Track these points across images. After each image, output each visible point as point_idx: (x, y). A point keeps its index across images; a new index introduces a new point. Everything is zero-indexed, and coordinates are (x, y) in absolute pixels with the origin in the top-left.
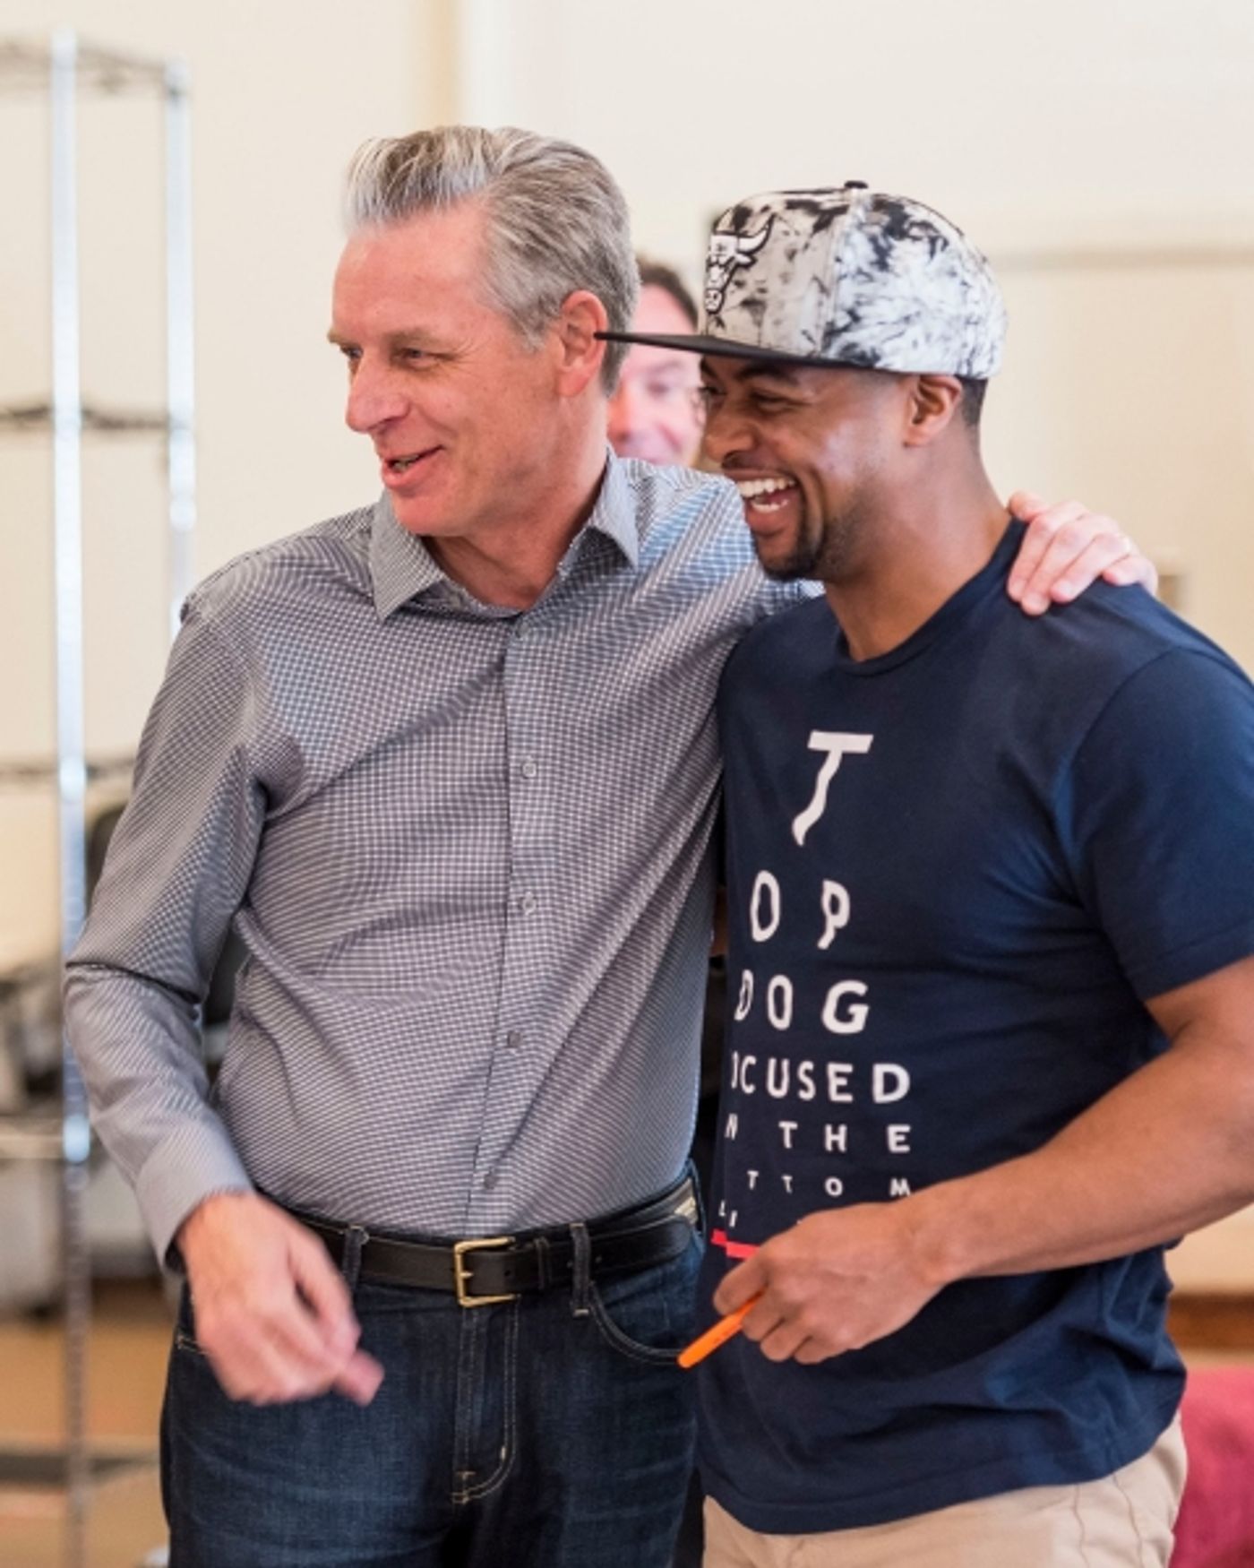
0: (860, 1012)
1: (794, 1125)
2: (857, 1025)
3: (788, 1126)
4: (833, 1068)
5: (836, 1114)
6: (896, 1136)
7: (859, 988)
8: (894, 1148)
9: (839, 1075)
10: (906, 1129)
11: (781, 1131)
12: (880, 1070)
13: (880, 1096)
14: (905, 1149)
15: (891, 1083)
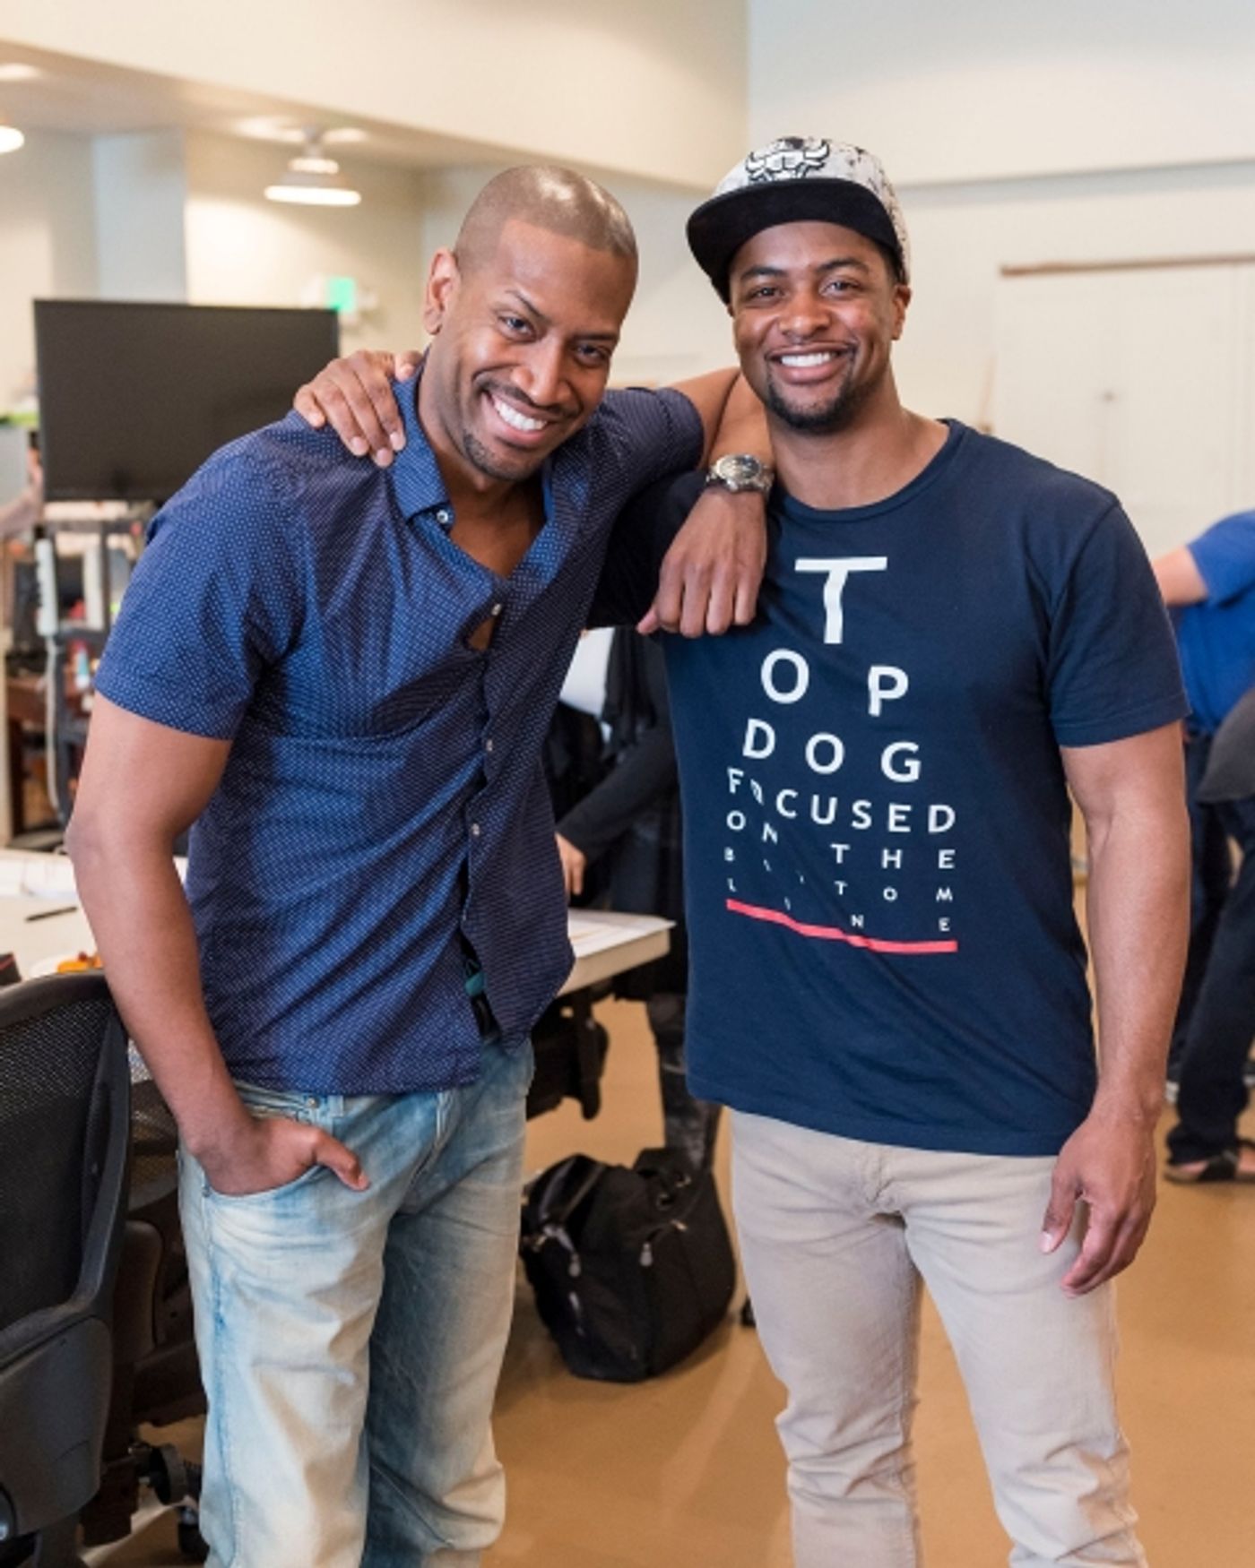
0: (914, 766)
1: (846, 847)
2: (914, 776)
3: (840, 848)
4: (893, 808)
5: (895, 841)
6: (944, 859)
7: (913, 747)
8: (941, 865)
9: (899, 812)
10: (952, 852)
11: (835, 851)
12: (934, 809)
13: (933, 828)
14: (950, 866)
15: (942, 818)
